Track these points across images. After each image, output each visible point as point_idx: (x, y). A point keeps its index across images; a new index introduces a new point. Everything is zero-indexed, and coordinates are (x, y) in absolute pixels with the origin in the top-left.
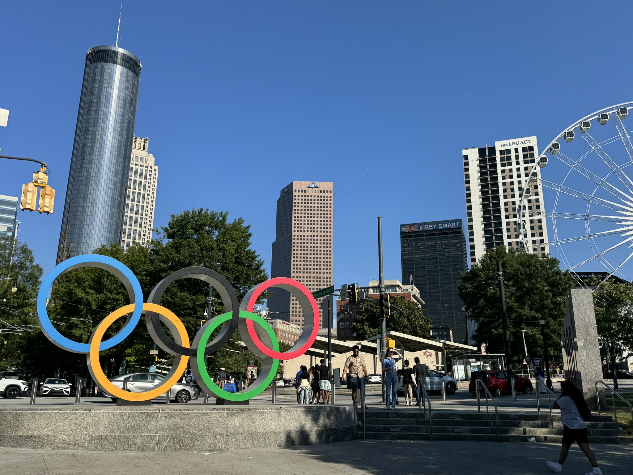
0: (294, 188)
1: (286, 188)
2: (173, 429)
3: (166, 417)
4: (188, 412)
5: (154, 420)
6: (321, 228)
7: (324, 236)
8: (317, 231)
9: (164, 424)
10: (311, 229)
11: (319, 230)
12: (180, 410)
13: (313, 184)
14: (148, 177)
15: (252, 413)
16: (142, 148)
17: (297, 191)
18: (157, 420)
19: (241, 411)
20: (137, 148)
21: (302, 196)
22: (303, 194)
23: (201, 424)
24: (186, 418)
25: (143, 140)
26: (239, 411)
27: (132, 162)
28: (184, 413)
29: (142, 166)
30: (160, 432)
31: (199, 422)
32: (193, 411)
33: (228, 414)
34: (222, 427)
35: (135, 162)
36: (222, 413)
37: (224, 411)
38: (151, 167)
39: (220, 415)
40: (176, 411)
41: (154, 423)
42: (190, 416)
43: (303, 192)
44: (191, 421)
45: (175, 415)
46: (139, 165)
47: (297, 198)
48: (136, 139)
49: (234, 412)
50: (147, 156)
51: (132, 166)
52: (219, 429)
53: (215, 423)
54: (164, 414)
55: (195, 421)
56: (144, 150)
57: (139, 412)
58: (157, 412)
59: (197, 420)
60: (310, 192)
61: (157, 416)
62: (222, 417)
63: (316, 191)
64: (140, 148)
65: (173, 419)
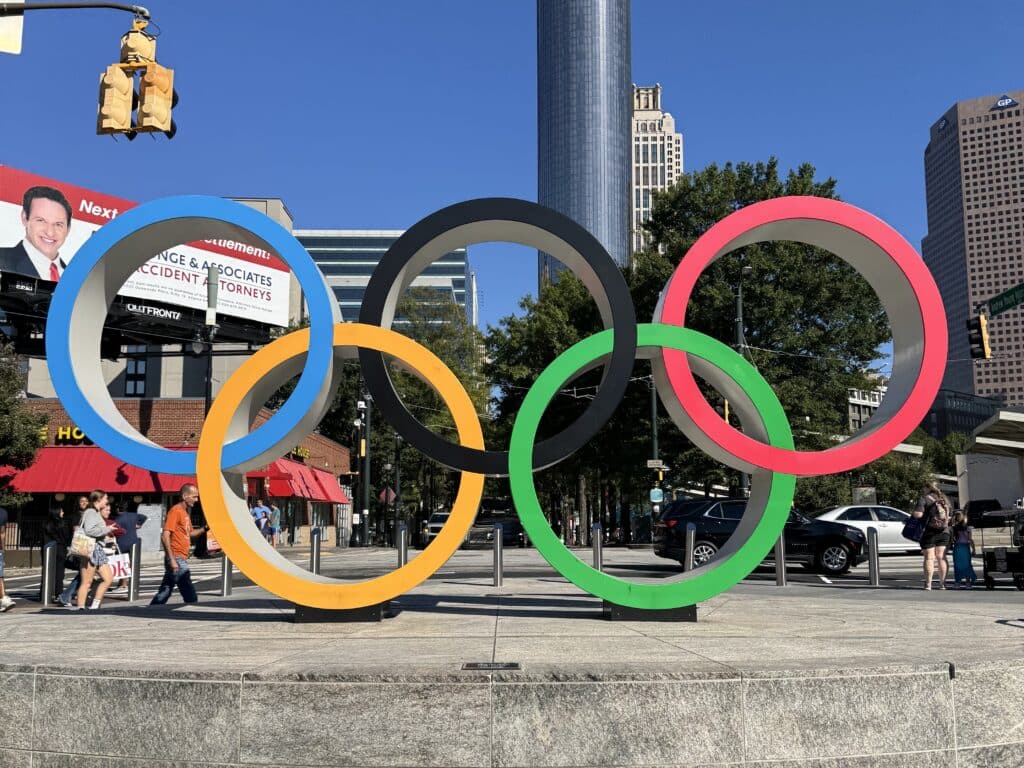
0: (961, 117)
1: (944, 118)
2: (288, 745)
3: (264, 702)
4: (343, 684)
5: (223, 711)
9: (256, 726)
12: (312, 677)
13: (1005, 98)
14: (667, 157)
15: (603, 690)
16: (651, 107)
17: (968, 122)
18: (234, 711)
19: (555, 683)
20: (642, 107)
21: (980, 131)
22: (982, 125)
23: (393, 732)
24: (335, 706)
25: (651, 91)
26: (547, 683)
27: (638, 136)
28: (328, 688)
29: (655, 139)
30: (245, 757)
31: (387, 724)
32: (361, 681)
33: (502, 695)
34: (479, 743)
35: (642, 135)
36: (474, 688)
37: (482, 681)
38: (670, 138)
39: (469, 699)
40: (297, 680)
41: (224, 723)
42: (351, 698)
43: (983, 121)
44: (354, 717)
45: (297, 697)
46: (650, 139)
47: (968, 136)
48: (638, 91)
49: (524, 686)
50: (661, 118)
51: (637, 143)
52: (469, 754)
53: (449, 729)
54: (258, 690)
55: (370, 720)
56: (655, 108)
57: (172, 680)
58: (232, 682)
59: (377, 717)
60: (998, 117)
61: (231, 698)
62: (477, 706)
63: (1013, 114)
64: (647, 107)
65: (288, 710)
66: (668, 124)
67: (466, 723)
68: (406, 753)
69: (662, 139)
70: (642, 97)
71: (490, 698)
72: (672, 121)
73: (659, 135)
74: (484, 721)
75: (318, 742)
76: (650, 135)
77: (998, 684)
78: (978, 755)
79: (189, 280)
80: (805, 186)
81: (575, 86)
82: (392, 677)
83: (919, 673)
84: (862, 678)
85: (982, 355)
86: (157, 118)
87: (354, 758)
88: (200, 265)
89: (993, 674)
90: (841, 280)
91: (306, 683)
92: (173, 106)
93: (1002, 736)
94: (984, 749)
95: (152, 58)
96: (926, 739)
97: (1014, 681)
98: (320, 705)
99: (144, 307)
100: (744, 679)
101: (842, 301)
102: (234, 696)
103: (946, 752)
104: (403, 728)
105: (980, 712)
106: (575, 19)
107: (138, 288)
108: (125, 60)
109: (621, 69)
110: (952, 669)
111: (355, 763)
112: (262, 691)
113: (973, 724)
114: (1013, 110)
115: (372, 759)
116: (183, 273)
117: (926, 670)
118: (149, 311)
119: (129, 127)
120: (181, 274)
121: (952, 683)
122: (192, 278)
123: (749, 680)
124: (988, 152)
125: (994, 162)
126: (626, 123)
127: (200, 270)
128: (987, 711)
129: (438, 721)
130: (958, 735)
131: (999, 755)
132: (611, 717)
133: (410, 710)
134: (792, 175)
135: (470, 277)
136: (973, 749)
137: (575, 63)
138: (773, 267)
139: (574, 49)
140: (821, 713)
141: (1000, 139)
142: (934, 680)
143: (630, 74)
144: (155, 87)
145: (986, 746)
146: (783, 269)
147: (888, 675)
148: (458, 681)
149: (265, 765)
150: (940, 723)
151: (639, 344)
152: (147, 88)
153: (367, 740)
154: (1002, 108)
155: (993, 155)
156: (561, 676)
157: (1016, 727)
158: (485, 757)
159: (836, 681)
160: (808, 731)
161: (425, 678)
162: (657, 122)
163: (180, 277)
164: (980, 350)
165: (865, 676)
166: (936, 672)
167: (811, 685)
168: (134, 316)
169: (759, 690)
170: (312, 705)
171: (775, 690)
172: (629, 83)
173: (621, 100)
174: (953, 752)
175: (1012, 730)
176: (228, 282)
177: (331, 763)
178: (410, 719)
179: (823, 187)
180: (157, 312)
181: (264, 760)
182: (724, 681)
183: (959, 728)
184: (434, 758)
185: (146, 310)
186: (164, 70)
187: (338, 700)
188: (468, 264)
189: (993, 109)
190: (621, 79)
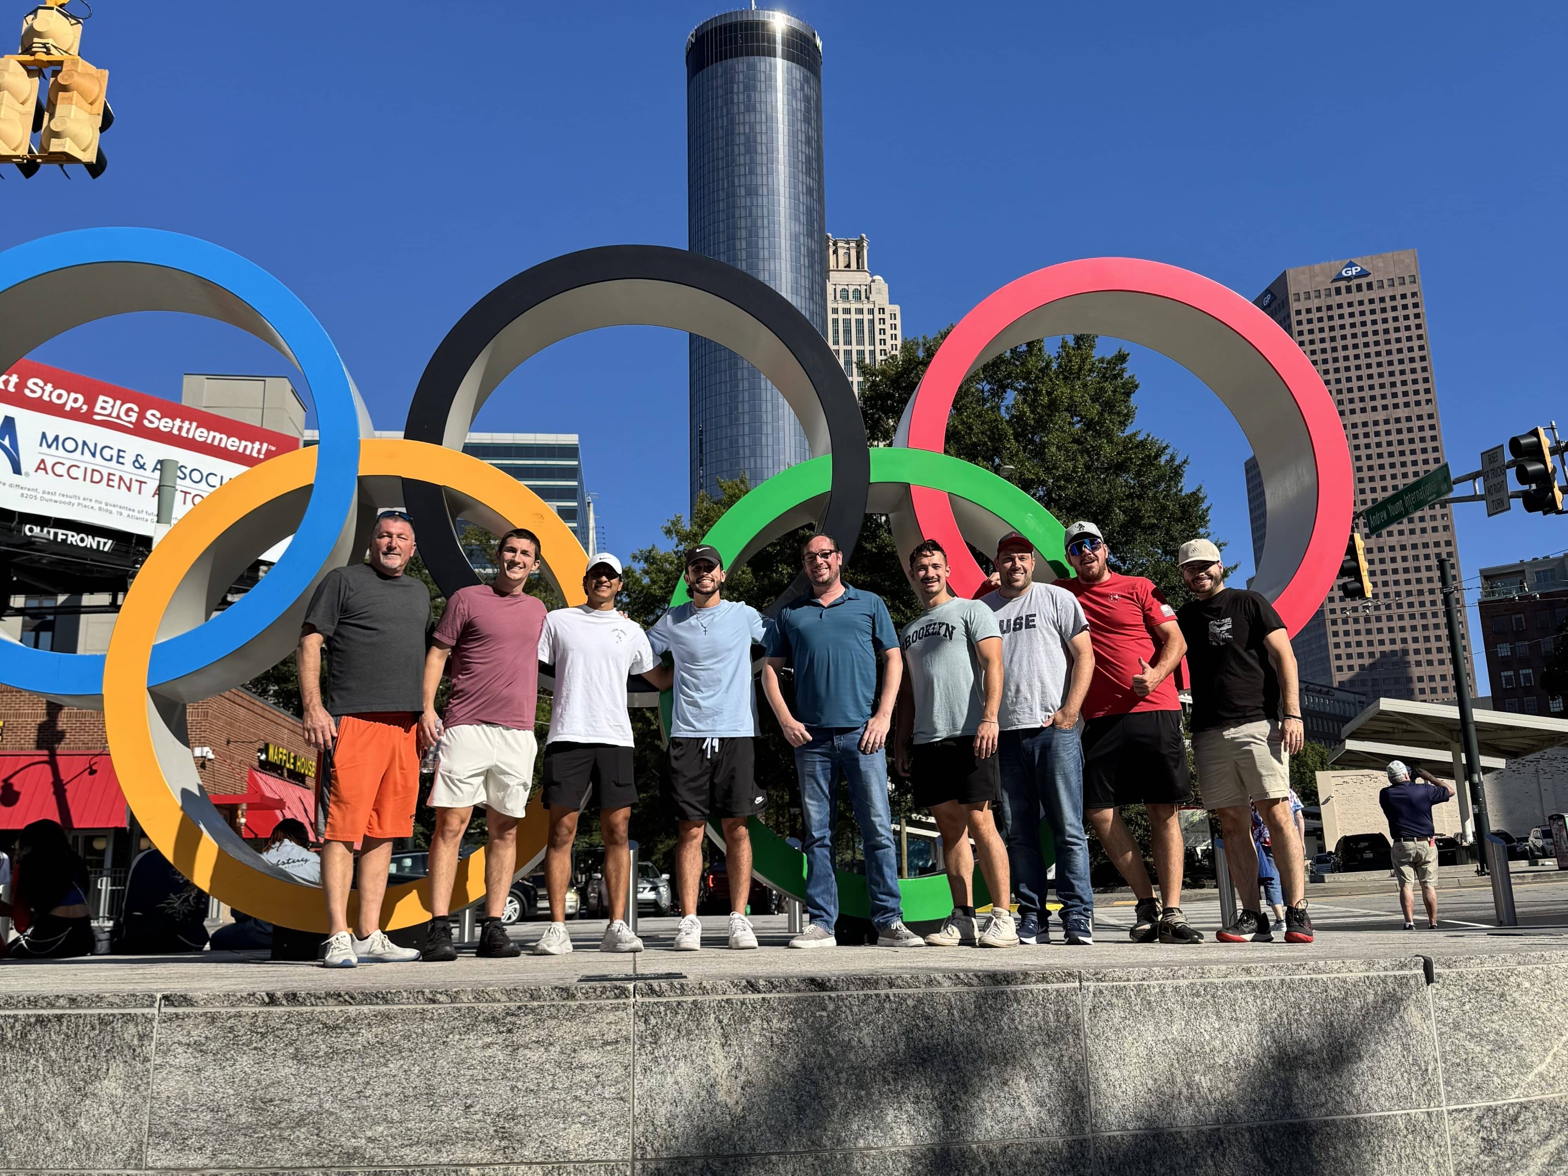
0: (1292, 290)
1: (1268, 291)
2: (243, 1129)
3: (199, 1047)
4: (352, 1010)
5: (118, 1068)
6: (1395, 395)
7: (1409, 419)
8: (1385, 407)
9: (182, 1094)
10: (1362, 405)
11: (1389, 401)
12: (293, 1000)
13: (1351, 265)
14: (878, 337)
15: (838, 1007)
16: (854, 265)
17: (1302, 297)
18: (139, 1066)
19: (750, 996)
20: (841, 267)
21: (1319, 309)
22: (1323, 302)
23: (445, 1098)
24: (335, 1052)
25: (853, 244)
26: (736, 996)
27: (835, 306)
28: (323, 1018)
29: (860, 311)
30: (154, 1157)
31: (434, 1082)
32: (386, 1002)
33: (653, 1021)
34: (609, 1114)
35: (841, 306)
36: (600, 1009)
37: (617, 997)
38: (882, 310)
39: (591, 1030)
40: (264, 1004)
41: (119, 1091)
42: (367, 1035)
43: (1323, 296)
44: (372, 1072)
45: (263, 1035)
46: (853, 311)
47: (1304, 317)
48: (835, 244)
49: (694, 1003)
50: (868, 282)
51: (835, 316)
52: (589, 1136)
53: (553, 1088)
54: (188, 1023)
55: (401, 1075)
56: (859, 268)
57: (21, 1013)
58: (139, 1011)
59: (416, 1069)
60: (1343, 290)
61: (136, 1042)
62: (606, 1043)
63: (1364, 287)
64: (848, 266)
65: (245, 1062)
66: (879, 292)
67: (586, 1076)
68: (470, 1138)
69: (871, 311)
70: (841, 252)
71: (630, 1025)
72: (885, 287)
73: (866, 306)
74: (620, 1071)
75: (301, 1122)
76: (854, 306)
77: (1502, 995)
78: (1480, 1119)
79: (129, 489)
80: (1083, 361)
81: (743, 232)
82: (446, 993)
83: (1375, 974)
84: (1282, 981)
85: (1360, 593)
86: (73, 139)
87: (371, 1150)
88: (150, 466)
89: (1494, 978)
90: (1140, 497)
91: (282, 1009)
92: (102, 129)
93: (1517, 1086)
94: (1489, 1109)
95: (75, 51)
96: (1394, 1090)
97: (1527, 990)
98: (308, 1049)
99: (52, 531)
100: (1084, 983)
101: (1144, 529)
102: (141, 1038)
103: (1429, 1114)
104: (465, 1089)
105: (1478, 1043)
106: (742, 139)
107: (42, 499)
108: (28, 50)
109: (809, 211)
110: (1428, 967)
111: (372, 1159)
112: (196, 1026)
113: (1468, 1065)
114: (1364, 281)
115: (404, 1151)
116: (121, 478)
117: (1385, 969)
118: (60, 537)
119: (26, 152)
120: (116, 479)
121: (1430, 991)
122: (135, 486)
123: (1092, 985)
124: (1333, 339)
125: (1341, 354)
126: (817, 288)
127: (148, 473)
128: (1488, 1041)
129: (532, 1075)
130: (1447, 1083)
131: (1515, 1120)
132: (852, 1056)
133: (478, 1054)
134: (1064, 346)
135: (584, 506)
136: (1471, 1110)
137: (743, 200)
138: (1043, 476)
139: (742, 180)
140: (1217, 1043)
141: (1347, 321)
142: (1400, 985)
143: (822, 217)
144: (75, 93)
145: (1493, 1104)
146: (1057, 479)
147: (1324, 976)
148: (573, 997)
149: (195, 1169)
150: (1415, 1063)
151: (873, 480)
152: (61, 94)
153: (395, 1115)
154: (1349, 279)
155: (1339, 343)
156: (762, 982)
157: (1536, 1071)
158: (620, 1141)
159: (1240, 986)
160: (1197, 1078)
161: (508, 993)
162: (863, 288)
163: (116, 484)
164: (1358, 585)
165: (1287, 978)
166: (1402, 973)
167: (1198, 995)
168: (34, 543)
169: (1111, 1005)
170: (291, 1050)
171: (1136, 1001)
172: (822, 230)
173: (811, 254)
174: (1440, 1115)
175: (1531, 1077)
176: (194, 492)
177: (326, 1162)
178: (479, 1073)
179: (1109, 363)
180: (74, 538)
181: (195, 1160)
182: (1048, 987)
183: (1446, 1071)
184: (523, 1145)
185: (56, 534)
186: (91, 69)
187: (341, 1041)
188: (581, 483)
189: (1334, 281)
190: (810, 223)
